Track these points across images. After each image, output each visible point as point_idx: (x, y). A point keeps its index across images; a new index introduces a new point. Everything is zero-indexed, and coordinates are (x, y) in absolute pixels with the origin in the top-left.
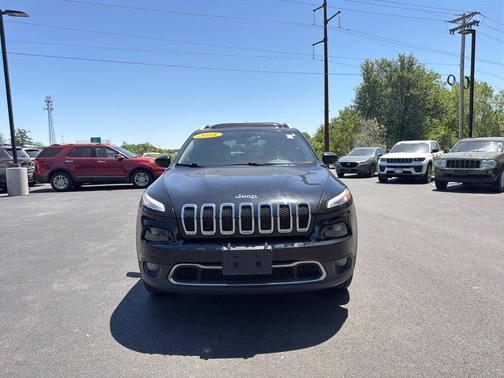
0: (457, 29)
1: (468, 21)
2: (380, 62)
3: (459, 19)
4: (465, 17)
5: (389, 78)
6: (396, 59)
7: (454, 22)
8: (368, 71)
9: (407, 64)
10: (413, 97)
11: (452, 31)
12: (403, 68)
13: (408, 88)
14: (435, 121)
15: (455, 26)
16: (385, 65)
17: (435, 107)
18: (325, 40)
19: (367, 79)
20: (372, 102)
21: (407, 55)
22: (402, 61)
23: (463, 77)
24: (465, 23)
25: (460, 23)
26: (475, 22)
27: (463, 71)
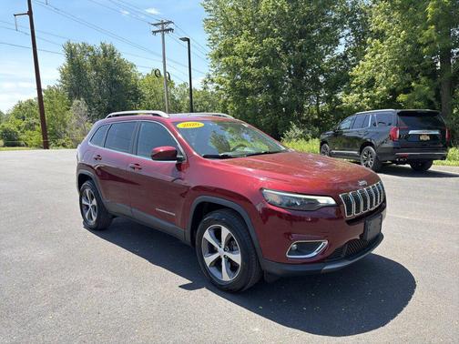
0: (158, 31)
1: (166, 27)
2: (81, 45)
3: (159, 24)
4: (163, 23)
5: (94, 62)
6: (99, 45)
7: (155, 25)
8: (71, 53)
9: (109, 53)
11: (155, 32)
12: (105, 55)
15: (156, 29)
16: (87, 49)
18: (30, 13)
19: (71, 60)
21: (108, 43)
22: (104, 49)
23: (165, 72)
24: (164, 28)
25: (160, 28)
26: (171, 29)
27: (165, 67)
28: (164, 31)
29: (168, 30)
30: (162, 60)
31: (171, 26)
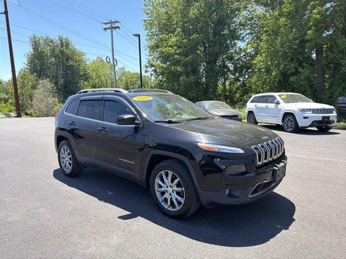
0: (108, 29)
1: (114, 25)
2: (45, 38)
3: (109, 23)
4: (111, 23)
5: (53, 51)
6: (57, 38)
7: (106, 24)
8: (36, 45)
9: (65, 44)
10: (71, 66)
11: (105, 29)
12: (62, 46)
13: (67, 60)
14: (86, 83)
15: (106, 26)
16: (49, 42)
17: (85, 74)
18: (6, 13)
19: (35, 49)
20: (41, 66)
21: (64, 37)
22: (61, 41)
23: (113, 59)
24: (112, 26)
25: (109, 26)
26: (118, 27)
27: (113, 55)
28: (112, 28)
29: (116, 28)
30: (111, 50)
31: (117, 25)
